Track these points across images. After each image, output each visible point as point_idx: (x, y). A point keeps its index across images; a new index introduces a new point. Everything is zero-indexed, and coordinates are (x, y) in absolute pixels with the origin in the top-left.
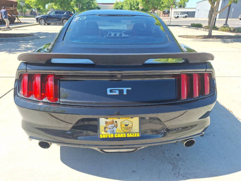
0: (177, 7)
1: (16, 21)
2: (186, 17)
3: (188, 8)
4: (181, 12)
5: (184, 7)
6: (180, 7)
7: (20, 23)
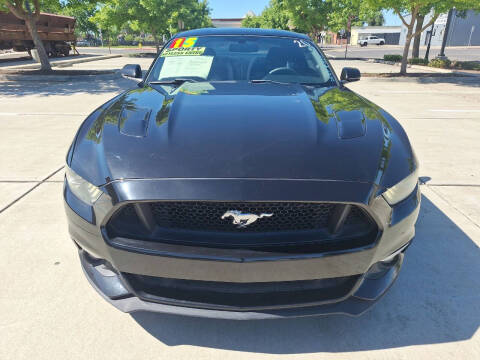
0: (366, 25)
1: (71, 52)
2: (382, 43)
3: (388, 27)
4: (373, 35)
5: (380, 25)
6: (373, 24)
7: (78, 56)
